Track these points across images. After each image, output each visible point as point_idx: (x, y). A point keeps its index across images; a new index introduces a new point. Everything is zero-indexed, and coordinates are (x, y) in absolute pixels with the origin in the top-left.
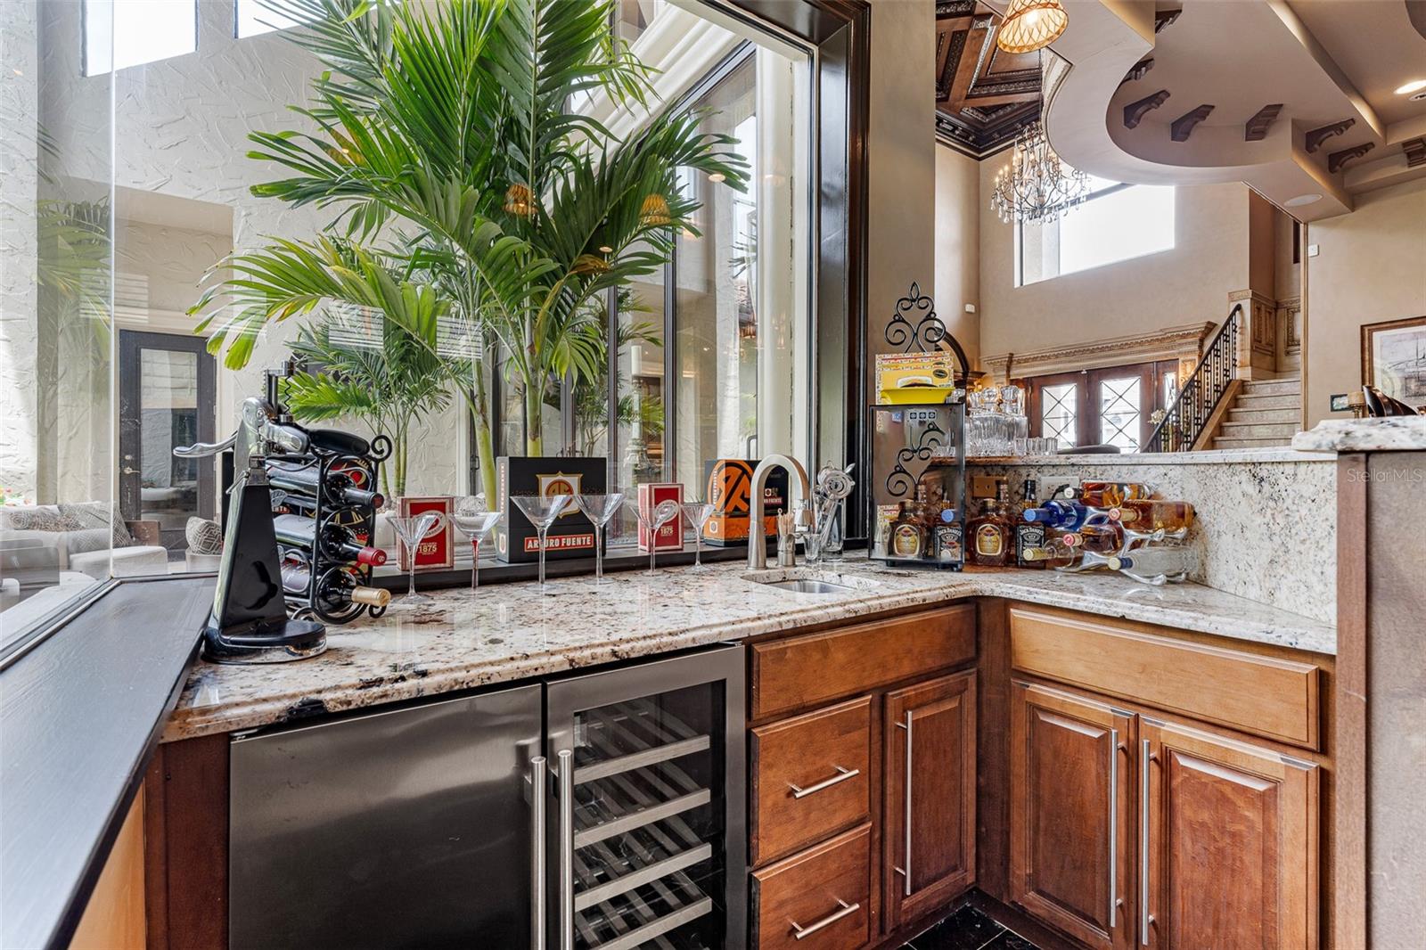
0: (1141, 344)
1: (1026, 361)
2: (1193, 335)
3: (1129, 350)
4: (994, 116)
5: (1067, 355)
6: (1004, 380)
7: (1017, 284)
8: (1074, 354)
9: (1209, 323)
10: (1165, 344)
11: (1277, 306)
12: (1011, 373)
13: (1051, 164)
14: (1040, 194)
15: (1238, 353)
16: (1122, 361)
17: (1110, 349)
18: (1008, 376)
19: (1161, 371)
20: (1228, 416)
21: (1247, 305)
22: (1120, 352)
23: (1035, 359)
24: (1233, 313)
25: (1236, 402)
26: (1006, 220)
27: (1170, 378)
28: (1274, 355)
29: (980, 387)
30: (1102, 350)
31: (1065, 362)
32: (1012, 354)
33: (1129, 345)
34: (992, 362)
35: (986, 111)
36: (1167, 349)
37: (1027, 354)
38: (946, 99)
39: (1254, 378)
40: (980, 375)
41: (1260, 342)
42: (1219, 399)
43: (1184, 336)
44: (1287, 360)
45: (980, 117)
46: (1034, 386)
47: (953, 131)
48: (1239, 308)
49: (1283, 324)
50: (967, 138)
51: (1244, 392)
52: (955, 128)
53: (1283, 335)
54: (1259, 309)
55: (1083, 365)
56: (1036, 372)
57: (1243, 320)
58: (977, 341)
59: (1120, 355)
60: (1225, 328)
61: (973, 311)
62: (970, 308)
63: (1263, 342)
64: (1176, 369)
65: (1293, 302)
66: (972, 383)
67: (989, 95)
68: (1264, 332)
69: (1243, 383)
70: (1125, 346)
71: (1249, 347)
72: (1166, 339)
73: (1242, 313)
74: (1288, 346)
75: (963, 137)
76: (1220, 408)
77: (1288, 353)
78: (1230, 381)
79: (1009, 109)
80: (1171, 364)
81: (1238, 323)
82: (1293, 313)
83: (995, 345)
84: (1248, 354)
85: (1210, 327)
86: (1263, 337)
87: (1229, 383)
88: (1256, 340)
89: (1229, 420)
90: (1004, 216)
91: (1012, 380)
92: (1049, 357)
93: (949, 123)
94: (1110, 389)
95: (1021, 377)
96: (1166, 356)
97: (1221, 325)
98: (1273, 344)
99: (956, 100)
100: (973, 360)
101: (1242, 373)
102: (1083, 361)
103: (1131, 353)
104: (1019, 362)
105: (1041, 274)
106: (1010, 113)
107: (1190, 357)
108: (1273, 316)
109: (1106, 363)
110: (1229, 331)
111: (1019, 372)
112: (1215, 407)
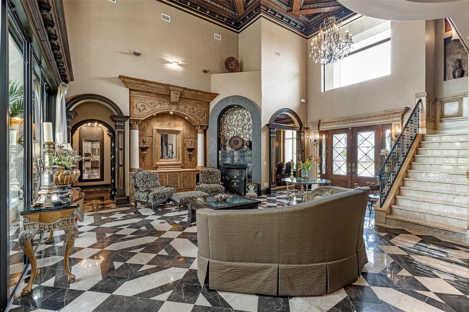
0: (375, 116)
1: (326, 123)
2: (399, 113)
3: (370, 119)
4: (313, 19)
5: (343, 121)
6: (317, 131)
7: (322, 91)
8: (346, 120)
9: (407, 107)
10: (386, 117)
11: (436, 100)
12: (320, 128)
13: (335, 35)
14: (331, 49)
15: (420, 121)
16: (367, 124)
17: (362, 118)
18: (319, 129)
19: (384, 129)
20: (417, 152)
21: (424, 100)
22: (366, 120)
23: (329, 122)
24: (418, 104)
25: (420, 145)
26: (316, 62)
27: (388, 132)
28: (435, 122)
29: (307, 133)
30: (358, 119)
31: (342, 124)
32: (320, 120)
33: (370, 117)
34: (312, 123)
35: (309, 17)
36: (387, 119)
37: (326, 120)
38: (291, 10)
39: (428, 133)
40: (307, 128)
41: (429, 116)
42: (412, 143)
43: (394, 114)
44: (441, 125)
45: (307, 20)
46: (330, 133)
47: (296, 26)
48: (420, 101)
49: (439, 108)
50: (302, 29)
51: (423, 140)
52: (297, 24)
53: (438, 113)
54: (429, 101)
55: (350, 125)
56: (330, 128)
57: (422, 106)
58: (306, 114)
59: (366, 121)
60: (414, 110)
61: (305, 102)
62: (303, 101)
63: (431, 116)
64: (391, 129)
65: (443, 98)
66: (304, 132)
67: (310, 8)
68: (431, 112)
69: (423, 136)
70: (369, 117)
71: (425, 119)
72: (387, 114)
73: (422, 104)
74: (441, 118)
75: (300, 29)
76: (413, 147)
77: (441, 121)
78: (417, 134)
79: (319, 16)
80: (389, 126)
81: (420, 108)
82: (444, 103)
83: (314, 116)
84: (425, 122)
85: (407, 109)
86: (431, 114)
87: (416, 135)
88: (428, 115)
89: (417, 154)
90: (315, 60)
91: (320, 131)
92: (335, 122)
93: (293, 22)
94: (361, 136)
95: (324, 130)
96: (386, 122)
97: (413, 108)
98: (435, 117)
99: (296, 11)
100: (304, 122)
101: (422, 131)
102: (350, 123)
103: (371, 121)
104: (323, 124)
105: (333, 87)
106: (320, 18)
107: (397, 123)
108: (434, 104)
109: (360, 125)
110: (416, 112)
111: (323, 128)
112: (411, 147)
